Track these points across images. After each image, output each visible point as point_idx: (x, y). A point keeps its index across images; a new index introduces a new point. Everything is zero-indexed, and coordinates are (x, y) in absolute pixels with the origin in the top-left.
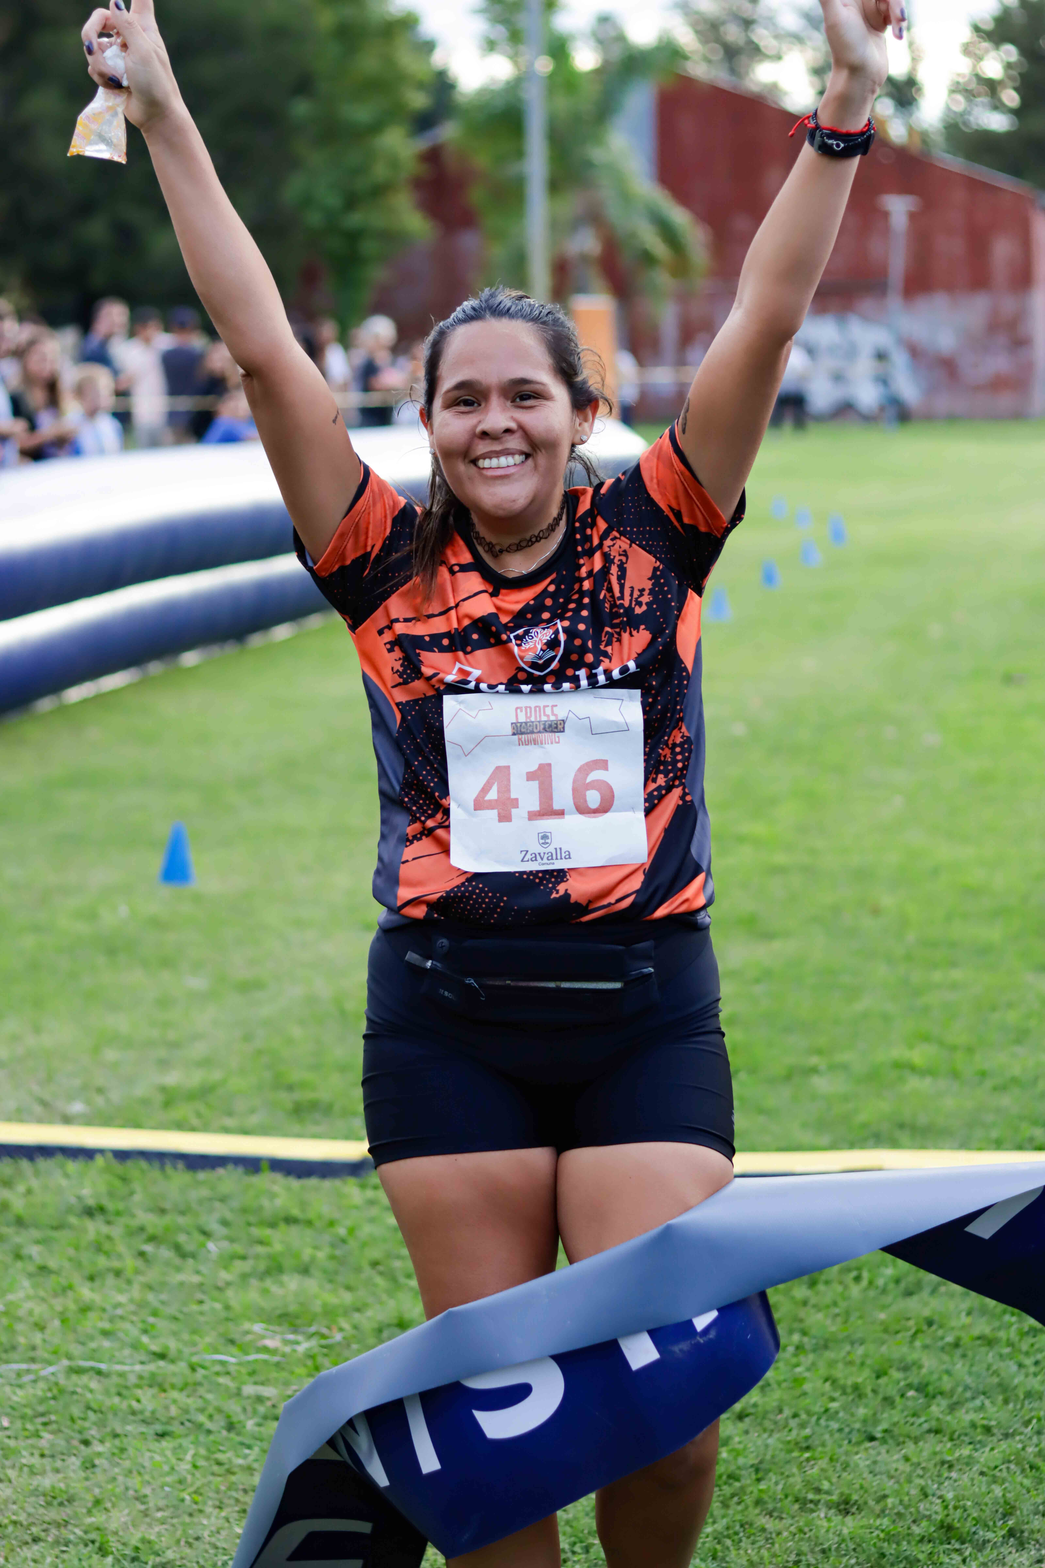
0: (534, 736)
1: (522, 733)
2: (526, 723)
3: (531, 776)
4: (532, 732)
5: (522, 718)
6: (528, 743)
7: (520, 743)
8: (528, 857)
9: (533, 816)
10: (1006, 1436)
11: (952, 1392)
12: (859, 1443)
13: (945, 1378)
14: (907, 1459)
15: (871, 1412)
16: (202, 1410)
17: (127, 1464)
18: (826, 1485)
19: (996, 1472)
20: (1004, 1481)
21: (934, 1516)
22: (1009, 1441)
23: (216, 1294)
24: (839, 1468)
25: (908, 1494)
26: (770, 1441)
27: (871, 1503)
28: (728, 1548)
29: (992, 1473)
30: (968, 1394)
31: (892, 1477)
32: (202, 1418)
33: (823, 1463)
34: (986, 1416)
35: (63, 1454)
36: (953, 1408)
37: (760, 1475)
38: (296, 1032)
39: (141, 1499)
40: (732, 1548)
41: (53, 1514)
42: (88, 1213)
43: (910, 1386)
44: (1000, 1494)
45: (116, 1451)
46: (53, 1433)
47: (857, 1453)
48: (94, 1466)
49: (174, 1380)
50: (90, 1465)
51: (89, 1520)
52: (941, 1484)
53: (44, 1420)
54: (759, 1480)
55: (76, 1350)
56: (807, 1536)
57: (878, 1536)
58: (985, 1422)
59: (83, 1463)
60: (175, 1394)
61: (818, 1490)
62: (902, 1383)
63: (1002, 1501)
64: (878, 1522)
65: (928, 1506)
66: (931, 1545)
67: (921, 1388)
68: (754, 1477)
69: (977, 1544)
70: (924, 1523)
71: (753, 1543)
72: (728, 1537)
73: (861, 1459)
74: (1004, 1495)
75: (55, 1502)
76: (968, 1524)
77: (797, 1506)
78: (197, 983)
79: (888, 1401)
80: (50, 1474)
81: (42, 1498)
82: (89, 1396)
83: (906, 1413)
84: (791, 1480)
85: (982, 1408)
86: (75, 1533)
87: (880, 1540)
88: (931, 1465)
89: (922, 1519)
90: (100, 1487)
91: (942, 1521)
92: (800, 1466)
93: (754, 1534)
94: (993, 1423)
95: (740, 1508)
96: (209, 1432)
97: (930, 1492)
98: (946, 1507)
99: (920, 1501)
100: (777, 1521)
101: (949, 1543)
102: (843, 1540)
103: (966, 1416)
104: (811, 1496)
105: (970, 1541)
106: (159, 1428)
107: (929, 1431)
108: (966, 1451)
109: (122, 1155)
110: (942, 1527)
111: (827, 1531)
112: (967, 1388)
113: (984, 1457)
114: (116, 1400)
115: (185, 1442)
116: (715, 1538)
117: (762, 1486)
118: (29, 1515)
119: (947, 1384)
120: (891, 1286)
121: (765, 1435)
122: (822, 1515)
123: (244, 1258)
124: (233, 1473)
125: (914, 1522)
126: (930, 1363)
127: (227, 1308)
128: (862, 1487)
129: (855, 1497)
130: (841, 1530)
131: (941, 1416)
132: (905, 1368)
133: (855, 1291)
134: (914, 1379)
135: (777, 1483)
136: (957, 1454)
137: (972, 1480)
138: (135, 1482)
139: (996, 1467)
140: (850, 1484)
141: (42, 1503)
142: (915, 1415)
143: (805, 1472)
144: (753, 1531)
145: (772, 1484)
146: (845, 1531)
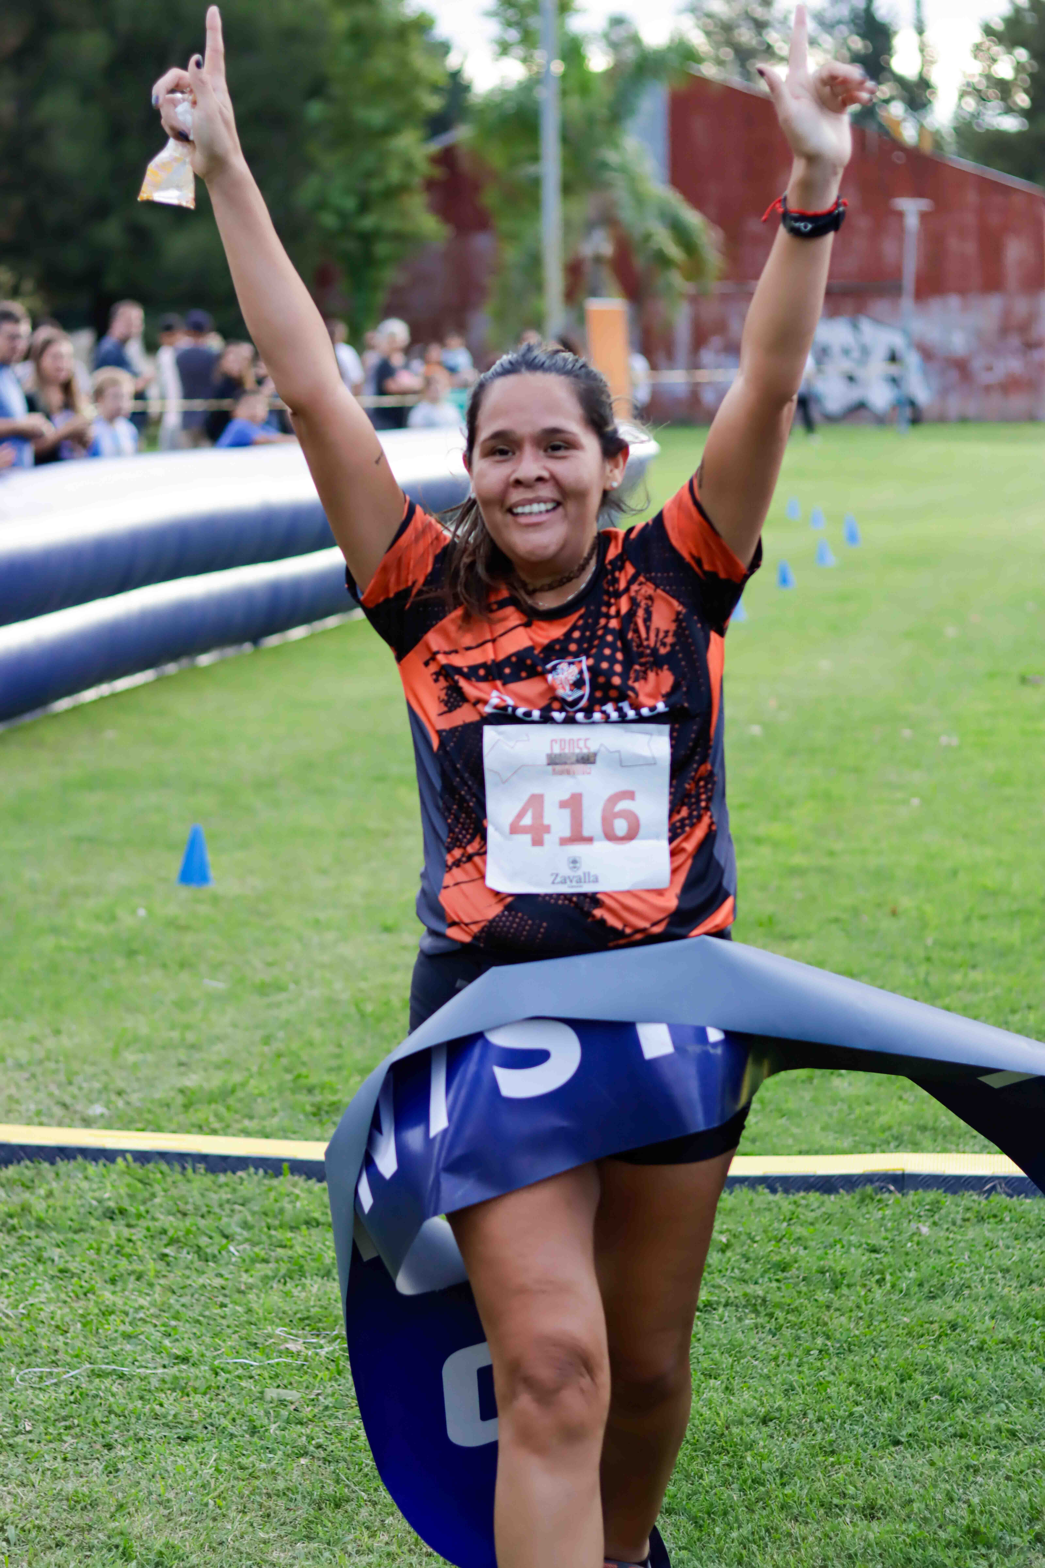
0: (567, 767)
1: (556, 764)
2: (560, 755)
3: (563, 805)
4: (565, 763)
5: (557, 750)
6: (561, 773)
7: (555, 773)
8: (558, 879)
9: (564, 842)
10: (1032, 1440)
11: (977, 1396)
12: (883, 1448)
13: (970, 1381)
14: (932, 1463)
15: (895, 1417)
16: (225, 1415)
17: (150, 1468)
18: (851, 1490)
19: (1022, 1477)
20: (1030, 1485)
21: (960, 1520)
22: (1036, 1445)
23: (237, 1296)
24: (863, 1473)
25: (934, 1499)
26: (795, 1445)
27: (897, 1508)
28: (753, 1553)
29: (1017, 1477)
30: (993, 1399)
31: (917, 1482)
32: (225, 1422)
33: (848, 1468)
34: (1011, 1419)
35: (86, 1458)
36: (977, 1412)
37: (784, 1480)
38: (317, 1034)
39: (164, 1503)
40: (757, 1553)
41: (76, 1519)
42: (111, 1215)
43: (934, 1390)
44: (1027, 1500)
45: (139, 1455)
46: (76, 1436)
47: (881, 1458)
48: (117, 1471)
49: (197, 1384)
50: (112, 1470)
51: (112, 1525)
52: (966, 1488)
53: (67, 1423)
54: (783, 1485)
55: (98, 1353)
56: (833, 1541)
57: (904, 1541)
58: (1010, 1426)
59: (106, 1467)
60: (198, 1398)
61: (844, 1495)
62: (927, 1387)
63: (1028, 1506)
64: (904, 1527)
65: (953, 1510)
66: (957, 1550)
67: (945, 1393)
68: (778, 1481)
69: (1004, 1550)
70: (950, 1528)
71: (778, 1549)
72: (754, 1542)
73: (886, 1464)
74: (1030, 1500)
75: (79, 1507)
76: (994, 1529)
77: (822, 1511)
78: (218, 985)
79: (913, 1405)
80: (73, 1479)
81: (65, 1502)
82: (112, 1399)
83: (930, 1417)
84: (817, 1484)
85: (1007, 1412)
86: (98, 1538)
87: (906, 1545)
88: (956, 1470)
89: (948, 1524)
90: (124, 1492)
91: (968, 1527)
92: (826, 1471)
93: (780, 1539)
94: (1018, 1427)
95: (764, 1513)
96: (232, 1436)
97: (955, 1496)
98: (972, 1512)
99: (946, 1505)
100: (802, 1527)
101: (976, 1548)
102: (870, 1545)
103: (991, 1420)
104: (836, 1501)
105: (996, 1546)
106: (182, 1432)
107: (955, 1435)
108: (992, 1455)
109: (143, 1157)
110: (969, 1531)
111: (853, 1536)
112: (992, 1391)
113: (1010, 1461)
114: (139, 1403)
115: (208, 1446)
116: (740, 1544)
117: (788, 1491)
118: (52, 1519)
119: (971, 1388)
120: (915, 1289)
121: (790, 1440)
122: (848, 1520)
123: (265, 1261)
124: (257, 1478)
125: (940, 1527)
126: (954, 1367)
127: (249, 1311)
128: (887, 1492)
129: (880, 1502)
130: (867, 1535)
131: (965, 1420)
132: (930, 1372)
133: (878, 1294)
134: (938, 1383)
135: (801, 1488)
136: (982, 1459)
137: (998, 1484)
138: (159, 1486)
139: (1022, 1472)
140: (875, 1489)
141: (65, 1507)
142: (940, 1419)
143: (829, 1476)
144: (778, 1536)
145: (797, 1489)
146: (871, 1536)
